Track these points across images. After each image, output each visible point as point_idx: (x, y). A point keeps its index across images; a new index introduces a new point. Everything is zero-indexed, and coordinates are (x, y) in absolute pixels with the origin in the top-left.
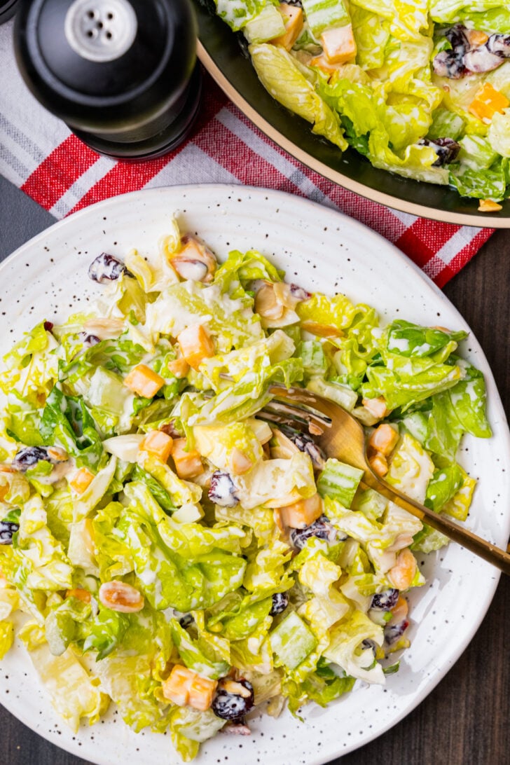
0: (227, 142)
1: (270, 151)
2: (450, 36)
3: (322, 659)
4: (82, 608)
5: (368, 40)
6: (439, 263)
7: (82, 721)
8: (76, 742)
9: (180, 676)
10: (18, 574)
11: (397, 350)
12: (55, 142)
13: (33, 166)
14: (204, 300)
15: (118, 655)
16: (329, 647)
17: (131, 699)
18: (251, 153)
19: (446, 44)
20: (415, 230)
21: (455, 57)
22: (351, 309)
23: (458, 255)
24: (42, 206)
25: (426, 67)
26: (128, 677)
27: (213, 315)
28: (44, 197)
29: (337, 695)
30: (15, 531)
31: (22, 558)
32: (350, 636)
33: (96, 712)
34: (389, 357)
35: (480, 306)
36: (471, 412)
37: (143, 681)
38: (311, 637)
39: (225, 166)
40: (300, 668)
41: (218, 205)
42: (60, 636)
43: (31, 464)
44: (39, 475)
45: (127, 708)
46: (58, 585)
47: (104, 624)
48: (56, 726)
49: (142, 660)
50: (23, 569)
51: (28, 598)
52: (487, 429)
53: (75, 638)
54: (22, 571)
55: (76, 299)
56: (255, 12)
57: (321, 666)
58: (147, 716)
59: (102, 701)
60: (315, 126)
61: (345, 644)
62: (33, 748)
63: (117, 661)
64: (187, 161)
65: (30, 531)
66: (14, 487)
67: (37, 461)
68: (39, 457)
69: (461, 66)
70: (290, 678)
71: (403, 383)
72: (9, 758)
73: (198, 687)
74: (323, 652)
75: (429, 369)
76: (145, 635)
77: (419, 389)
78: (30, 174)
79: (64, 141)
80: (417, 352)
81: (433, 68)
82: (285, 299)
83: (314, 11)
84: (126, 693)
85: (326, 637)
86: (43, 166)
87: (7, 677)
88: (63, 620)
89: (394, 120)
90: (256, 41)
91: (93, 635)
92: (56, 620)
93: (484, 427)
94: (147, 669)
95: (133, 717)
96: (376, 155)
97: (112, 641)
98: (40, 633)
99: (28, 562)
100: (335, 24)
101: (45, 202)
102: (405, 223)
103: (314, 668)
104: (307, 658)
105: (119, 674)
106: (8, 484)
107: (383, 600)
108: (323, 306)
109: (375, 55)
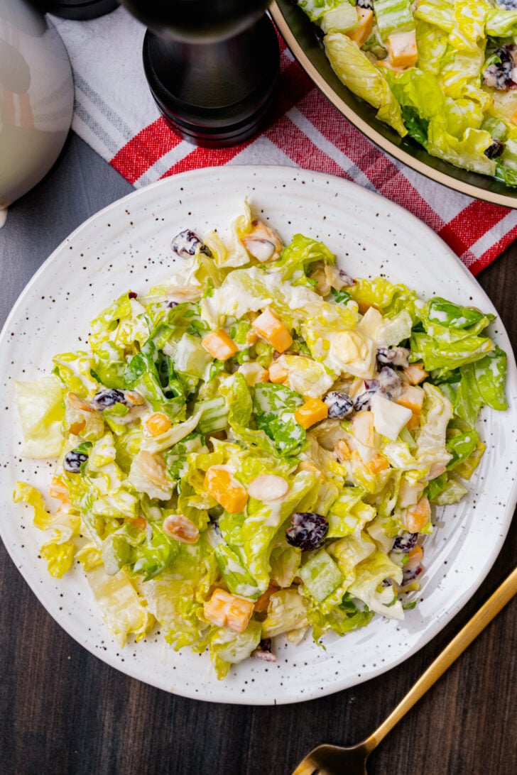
0: (294, 137)
1: (331, 147)
2: (499, 54)
3: (347, 594)
4: (138, 534)
5: (427, 53)
6: (471, 257)
7: (130, 637)
8: (120, 658)
9: (220, 601)
10: (84, 500)
11: (436, 320)
12: (144, 123)
13: (122, 142)
14: (265, 285)
15: (164, 578)
16: (354, 583)
17: (173, 620)
18: (315, 148)
19: (496, 59)
20: (452, 226)
21: (503, 70)
22: (390, 288)
23: (488, 251)
24: (127, 180)
25: (477, 77)
26: (173, 599)
27: (273, 299)
28: (130, 171)
29: (356, 627)
30: (84, 461)
31: (89, 485)
32: (373, 574)
33: (142, 630)
34: (430, 326)
35: (501, 299)
36: (492, 386)
37: (187, 603)
38: (339, 573)
39: (292, 157)
40: (327, 601)
41: (284, 186)
42: (115, 556)
43: (109, 405)
44: (114, 416)
45: (169, 628)
46: (121, 513)
47: (156, 549)
48: (103, 642)
49: (186, 585)
50: (89, 495)
51: (90, 522)
52: (505, 402)
53: (128, 562)
54: (88, 497)
55: (151, 261)
56: (332, 5)
57: (346, 600)
58: (187, 635)
59: (149, 620)
60: (380, 110)
61: (368, 581)
62: (82, 659)
63: (163, 583)
64: (258, 150)
65: (98, 464)
66: (90, 425)
67: (114, 403)
68: (116, 400)
69: (508, 78)
70: (317, 608)
71: (440, 350)
72: (60, 667)
73: (236, 612)
74: (348, 588)
75: (464, 339)
76: (192, 562)
77: (454, 356)
78: (119, 149)
79: (151, 124)
80: (455, 323)
81: (483, 79)
82: (333, 279)
83: (384, 14)
84: (169, 614)
85: (352, 573)
86: (131, 143)
87: (62, 595)
88: (119, 543)
89: (452, 111)
90: (332, 30)
91: (144, 559)
92: (112, 542)
93: (502, 401)
94: (190, 594)
95: (174, 636)
96: (433, 141)
97: (161, 566)
98: (97, 556)
99: (94, 491)
100: (402, 28)
101: (130, 176)
102: (444, 220)
103: (340, 601)
104: (334, 592)
105: (165, 596)
106: (84, 422)
107: (404, 542)
108: (365, 288)
109: (432, 64)
